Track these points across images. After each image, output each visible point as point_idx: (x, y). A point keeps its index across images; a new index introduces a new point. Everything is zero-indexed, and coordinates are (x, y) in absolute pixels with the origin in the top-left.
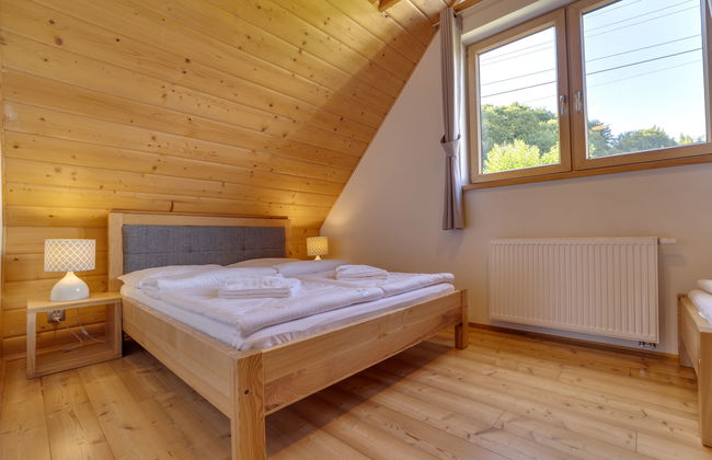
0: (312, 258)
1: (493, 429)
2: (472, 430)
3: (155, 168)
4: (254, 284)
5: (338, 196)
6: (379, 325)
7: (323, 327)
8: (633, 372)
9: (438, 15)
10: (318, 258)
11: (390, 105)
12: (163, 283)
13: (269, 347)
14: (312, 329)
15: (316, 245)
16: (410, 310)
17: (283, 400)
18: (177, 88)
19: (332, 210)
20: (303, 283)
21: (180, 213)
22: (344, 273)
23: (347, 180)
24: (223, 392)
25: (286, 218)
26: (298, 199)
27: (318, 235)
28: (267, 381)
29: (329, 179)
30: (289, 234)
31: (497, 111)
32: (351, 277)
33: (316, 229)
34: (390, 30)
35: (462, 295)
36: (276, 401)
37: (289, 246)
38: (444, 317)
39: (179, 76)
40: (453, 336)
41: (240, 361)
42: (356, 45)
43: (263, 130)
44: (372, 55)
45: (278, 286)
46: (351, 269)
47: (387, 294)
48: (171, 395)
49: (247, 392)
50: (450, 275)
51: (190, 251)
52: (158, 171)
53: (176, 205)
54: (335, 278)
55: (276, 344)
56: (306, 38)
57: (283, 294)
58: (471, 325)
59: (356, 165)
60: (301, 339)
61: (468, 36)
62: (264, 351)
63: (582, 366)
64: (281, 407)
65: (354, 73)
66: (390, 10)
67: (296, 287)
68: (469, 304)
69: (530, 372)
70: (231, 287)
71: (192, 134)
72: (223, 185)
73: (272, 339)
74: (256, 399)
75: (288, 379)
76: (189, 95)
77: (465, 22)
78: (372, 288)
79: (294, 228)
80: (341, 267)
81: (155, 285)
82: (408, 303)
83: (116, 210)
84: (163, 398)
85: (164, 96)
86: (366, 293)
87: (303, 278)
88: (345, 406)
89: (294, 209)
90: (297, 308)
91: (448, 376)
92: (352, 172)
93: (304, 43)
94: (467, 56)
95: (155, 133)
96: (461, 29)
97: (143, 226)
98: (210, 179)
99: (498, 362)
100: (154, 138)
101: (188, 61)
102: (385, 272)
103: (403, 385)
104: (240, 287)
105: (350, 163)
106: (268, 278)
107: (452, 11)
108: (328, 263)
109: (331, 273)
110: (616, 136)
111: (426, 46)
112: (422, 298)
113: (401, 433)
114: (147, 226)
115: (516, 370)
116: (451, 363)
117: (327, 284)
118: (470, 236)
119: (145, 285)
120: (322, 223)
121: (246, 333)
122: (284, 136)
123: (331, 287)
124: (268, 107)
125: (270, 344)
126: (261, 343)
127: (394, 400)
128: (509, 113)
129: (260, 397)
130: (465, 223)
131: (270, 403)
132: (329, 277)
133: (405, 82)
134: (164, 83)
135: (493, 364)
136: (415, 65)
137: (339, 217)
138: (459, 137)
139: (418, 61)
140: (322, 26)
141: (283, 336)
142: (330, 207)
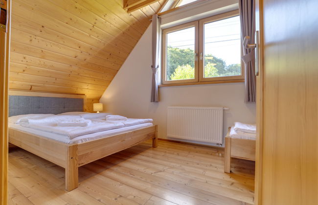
0: (96, 112)
1: (161, 171)
2: (153, 172)
3: (24, 71)
4: (72, 121)
5: (108, 86)
6: (121, 137)
7: (100, 137)
8: (213, 154)
9: (151, 16)
10: (98, 112)
11: (131, 50)
12: (31, 121)
13: (80, 143)
14: (96, 137)
15: (97, 107)
16: (135, 132)
17: (86, 161)
18: (37, 37)
19: (105, 92)
20: (92, 122)
21: (35, 91)
22: (110, 118)
24: (62, 159)
25: (84, 95)
26: (90, 87)
27: (99, 102)
28: (80, 155)
29: (104, 79)
30: (85, 102)
31: (181, 51)
32: (112, 119)
33: (98, 100)
34: (132, 21)
35: (156, 127)
36: (82, 162)
37: (85, 107)
38: (148, 135)
39: (38, 33)
40: (152, 143)
41: (70, 147)
42: (117, 25)
43: (76, 57)
44: (124, 30)
45: (82, 122)
46: (112, 117)
47: (125, 126)
48: (35, 166)
49: (72, 158)
50: (151, 120)
51: (39, 108)
52: (25, 72)
53: (33, 87)
54: (105, 120)
55: (82, 142)
56: (96, 21)
57: (85, 125)
58: (159, 139)
59: (116, 73)
60: (92, 140)
61: (163, 26)
62: (78, 144)
63: (197, 152)
64: (84, 164)
65: (116, 36)
66: (132, 13)
67: (90, 123)
68: (158, 131)
69: (178, 154)
70: (63, 122)
71: (43, 57)
72: (56, 80)
73: (81, 140)
74: (75, 161)
75: (87, 154)
76: (43, 41)
77: (162, 20)
78: (120, 123)
79: (88, 99)
80: (109, 116)
81: (27, 121)
82: (134, 129)
84: (31, 167)
85: (31, 40)
86: (118, 125)
87: (92, 119)
88: (108, 167)
89: (88, 91)
90: (91, 129)
91: (148, 156)
92: (114, 76)
93: (95, 23)
94: (162, 34)
95: (25, 56)
96: (160, 23)
97: (17, 96)
98: (50, 77)
99: (167, 152)
100: (24, 58)
101: (43, 27)
102: (126, 118)
103: (131, 160)
104: (67, 122)
105: (114, 73)
106: (78, 119)
107: (157, 15)
108: (102, 114)
109: (104, 118)
110: (228, 66)
111: (147, 28)
112: (139, 128)
113: (129, 174)
114: (19, 96)
115: (173, 154)
116: (150, 152)
117: (102, 122)
118: (161, 105)
119: (20, 122)
120: (100, 97)
121: (71, 138)
122: (85, 60)
123: (104, 123)
124: (78, 48)
125: (80, 142)
126: (77, 141)
127: (128, 164)
128: (186, 52)
129: (77, 160)
130: (159, 100)
131: (80, 162)
132: (103, 120)
133: (138, 41)
134: (31, 35)
135: (165, 152)
136: (142, 34)
137: (108, 95)
138: (158, 67)
139: (143, 33)
140: (103, 16)
141: (85, 139)
142: (104, 91)
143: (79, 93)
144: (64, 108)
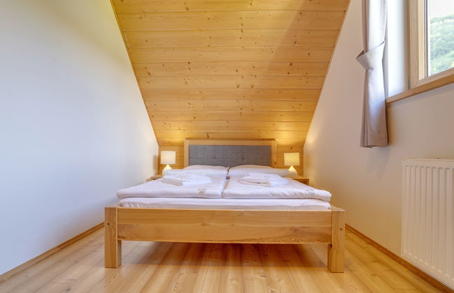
0: (288, 167)
3: (194, 118)
10: (292, 167)
11: (336, 37)
15: (291, 158)
18: (190, 78)
19: (309, 133)
21: (213, 139)
23: (315, 109)
25: (274, 139)
29: (298, 110)
33: (301, 147)
39: (188, 72)
43: (238, 87)
49: (108, 224)
51: (215, 158)
52: (196, 119)
53: (209, 135)
55: (130, 206)
56: (243, 21)
72: (228, 122)
74: (113, 229)
76: (196, 79)
83: (187, 139)
85: (186, 83)
92: (317, 101)
93: (242, 25)
95: (190, 101)
98: (220, 120)
100: (189, 104)
105: (314, 95)
120: (304, 142)
122: (252, 87)
124: (235, 73)
134: (184, 77)
137: (312, 137)
140: (249, 7)
141: (134, 203)
142: (307, 131)
143: (264, 137)
144: (243, 159)
